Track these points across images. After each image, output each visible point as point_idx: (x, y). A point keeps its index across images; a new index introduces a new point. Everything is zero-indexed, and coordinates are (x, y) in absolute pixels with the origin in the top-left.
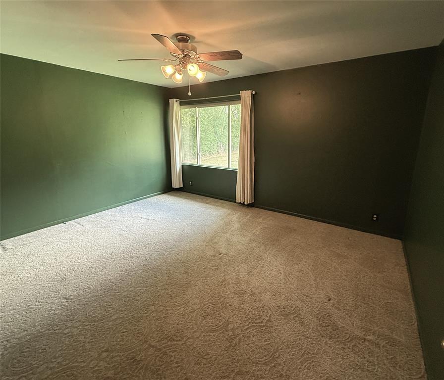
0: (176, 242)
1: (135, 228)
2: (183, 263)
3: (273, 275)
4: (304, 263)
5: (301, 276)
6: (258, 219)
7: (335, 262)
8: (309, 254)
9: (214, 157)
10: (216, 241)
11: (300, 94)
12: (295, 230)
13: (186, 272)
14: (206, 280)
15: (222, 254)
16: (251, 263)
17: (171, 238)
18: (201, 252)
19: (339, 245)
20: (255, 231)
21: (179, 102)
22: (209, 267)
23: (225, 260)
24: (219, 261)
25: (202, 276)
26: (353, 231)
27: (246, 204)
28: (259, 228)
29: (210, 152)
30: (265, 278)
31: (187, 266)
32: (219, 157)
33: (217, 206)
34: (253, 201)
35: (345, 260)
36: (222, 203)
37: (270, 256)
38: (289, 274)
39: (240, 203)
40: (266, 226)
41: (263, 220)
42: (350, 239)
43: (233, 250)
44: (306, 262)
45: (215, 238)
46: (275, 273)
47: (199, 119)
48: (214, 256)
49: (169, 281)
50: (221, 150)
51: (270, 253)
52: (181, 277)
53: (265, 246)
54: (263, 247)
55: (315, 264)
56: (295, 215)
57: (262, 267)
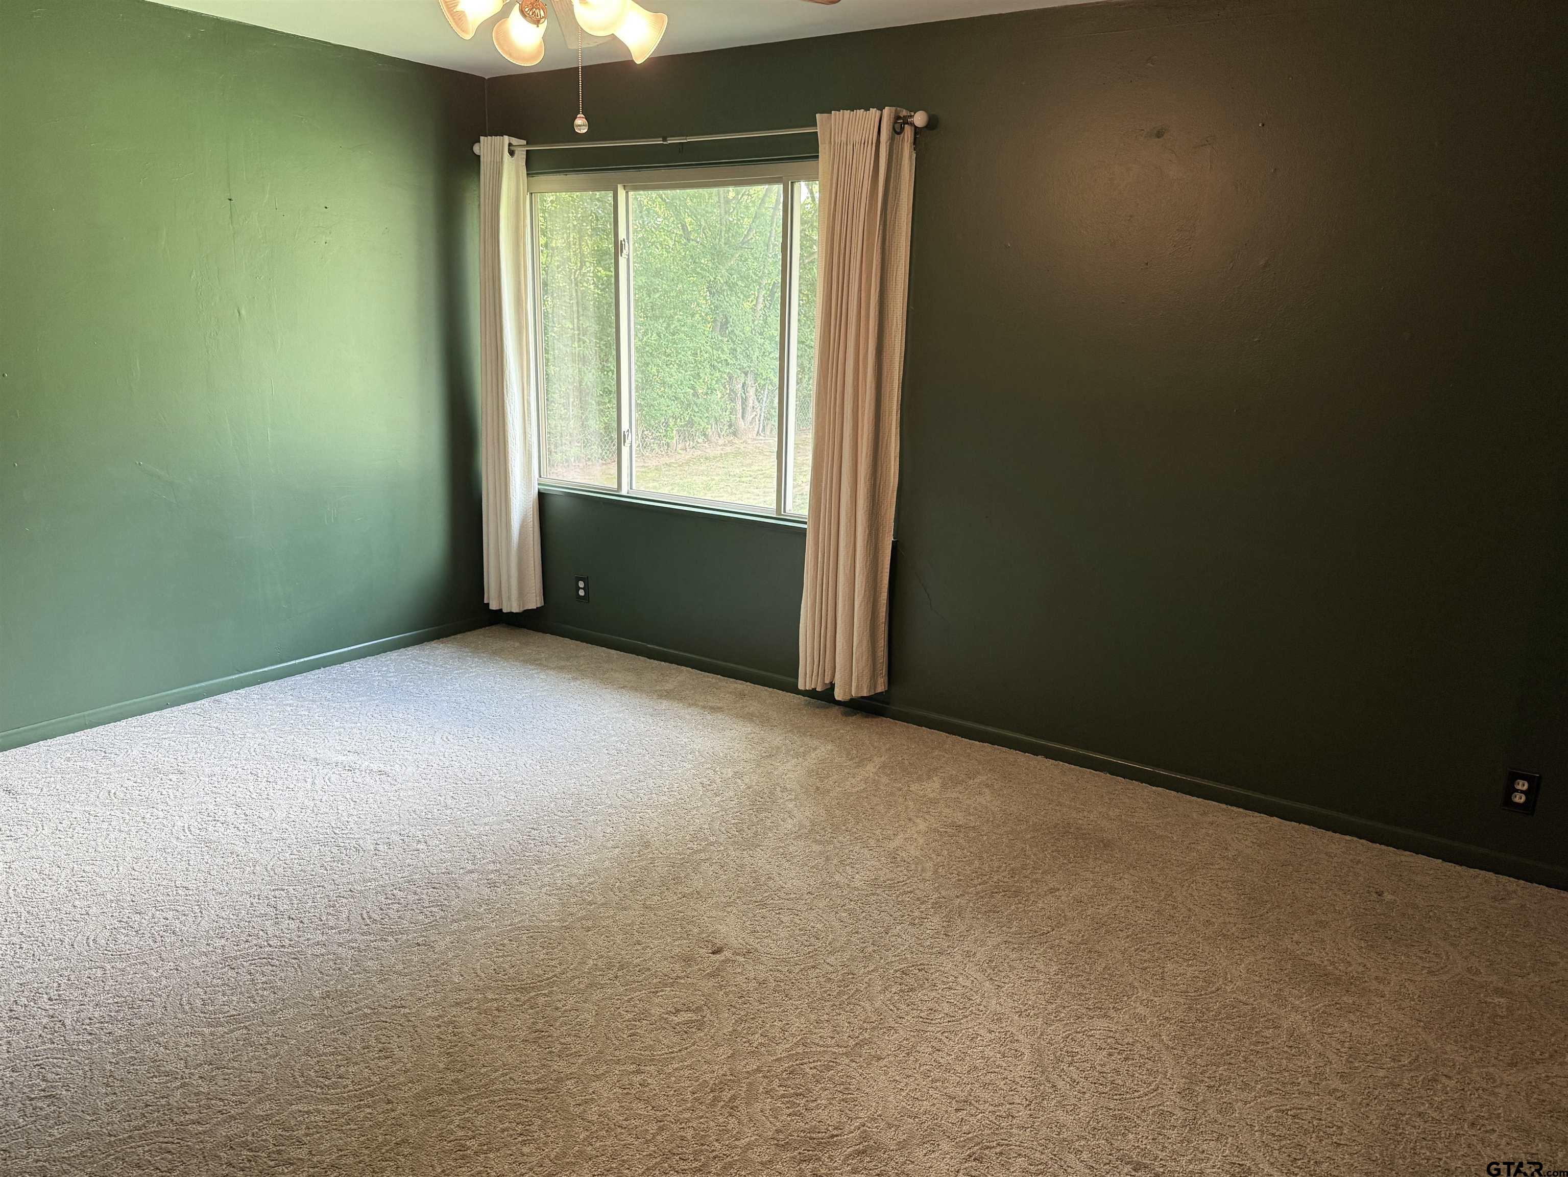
0: (492, 885)
1: (280, 815)
2: (522, 990)
3: (979, 1063)
4: (1141, 1010)
5: (1117, 1072)
6: (920, 779)
7: (1295, 1009)
8: (1170, 966)
9: (711, 452)
10: (698, 884)
11: (1159, 135)
12: (1107, 845)
13: (538, 1037)
14: (637, 1079)
15: (727, 954)
16: (870, 1000)
17: (470, 867)
18: (619, 938)
19: (1322, 924)
20: (897, 842)
21: (521, 154)
22: (656, 1011)
23: (740, 979)
24: (708, 985)
25: (621, 1055)
26: (1406, 857)
27: (839, 695)
28: (922, 826)
29: (691, 423)
30: (936, 1074)
31: (547, 1005)
32: (737, 454)
33: (714, 710)
34: (881, 688)
35: (1347, 999)
36: (742, 695)
37: (971, 969)
38: (1059, 1060)
39: (812, 694)
40: (960, 818)
41: (944, 786)
42: (1388, 897)
43: (784, 934)
44: (1147, 1003)
45: (695, 870)
46: (988, 1052)
47: (629, 250)
48: (688, 960)
49: (452, 1076)
50: (749, 417)
51: (968, 954)
52: (511, 1058)
53: (949, 920)
54: (935, 921)
55: (1193, 1015)
56: (1115, 771)
57: (927, 1021)
